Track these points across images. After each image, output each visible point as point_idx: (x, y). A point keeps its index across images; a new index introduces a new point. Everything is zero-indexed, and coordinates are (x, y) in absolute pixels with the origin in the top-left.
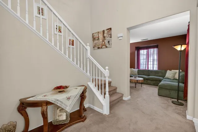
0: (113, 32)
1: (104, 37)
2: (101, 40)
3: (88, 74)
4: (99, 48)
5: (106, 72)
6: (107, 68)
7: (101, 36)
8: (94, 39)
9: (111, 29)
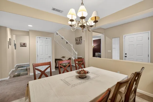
0: (82, 38)
1: (79, 40)
2: (78, 41)
3: (72, 54)
4: (78, 44)
5: (77, 53)
6: (77, 52)
7: (78, 40)
8: (76, 40)
9: (81, 37)
